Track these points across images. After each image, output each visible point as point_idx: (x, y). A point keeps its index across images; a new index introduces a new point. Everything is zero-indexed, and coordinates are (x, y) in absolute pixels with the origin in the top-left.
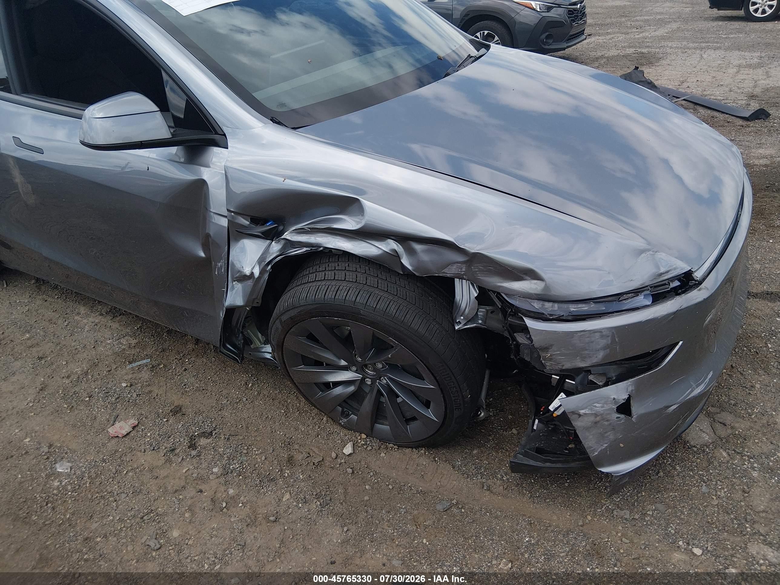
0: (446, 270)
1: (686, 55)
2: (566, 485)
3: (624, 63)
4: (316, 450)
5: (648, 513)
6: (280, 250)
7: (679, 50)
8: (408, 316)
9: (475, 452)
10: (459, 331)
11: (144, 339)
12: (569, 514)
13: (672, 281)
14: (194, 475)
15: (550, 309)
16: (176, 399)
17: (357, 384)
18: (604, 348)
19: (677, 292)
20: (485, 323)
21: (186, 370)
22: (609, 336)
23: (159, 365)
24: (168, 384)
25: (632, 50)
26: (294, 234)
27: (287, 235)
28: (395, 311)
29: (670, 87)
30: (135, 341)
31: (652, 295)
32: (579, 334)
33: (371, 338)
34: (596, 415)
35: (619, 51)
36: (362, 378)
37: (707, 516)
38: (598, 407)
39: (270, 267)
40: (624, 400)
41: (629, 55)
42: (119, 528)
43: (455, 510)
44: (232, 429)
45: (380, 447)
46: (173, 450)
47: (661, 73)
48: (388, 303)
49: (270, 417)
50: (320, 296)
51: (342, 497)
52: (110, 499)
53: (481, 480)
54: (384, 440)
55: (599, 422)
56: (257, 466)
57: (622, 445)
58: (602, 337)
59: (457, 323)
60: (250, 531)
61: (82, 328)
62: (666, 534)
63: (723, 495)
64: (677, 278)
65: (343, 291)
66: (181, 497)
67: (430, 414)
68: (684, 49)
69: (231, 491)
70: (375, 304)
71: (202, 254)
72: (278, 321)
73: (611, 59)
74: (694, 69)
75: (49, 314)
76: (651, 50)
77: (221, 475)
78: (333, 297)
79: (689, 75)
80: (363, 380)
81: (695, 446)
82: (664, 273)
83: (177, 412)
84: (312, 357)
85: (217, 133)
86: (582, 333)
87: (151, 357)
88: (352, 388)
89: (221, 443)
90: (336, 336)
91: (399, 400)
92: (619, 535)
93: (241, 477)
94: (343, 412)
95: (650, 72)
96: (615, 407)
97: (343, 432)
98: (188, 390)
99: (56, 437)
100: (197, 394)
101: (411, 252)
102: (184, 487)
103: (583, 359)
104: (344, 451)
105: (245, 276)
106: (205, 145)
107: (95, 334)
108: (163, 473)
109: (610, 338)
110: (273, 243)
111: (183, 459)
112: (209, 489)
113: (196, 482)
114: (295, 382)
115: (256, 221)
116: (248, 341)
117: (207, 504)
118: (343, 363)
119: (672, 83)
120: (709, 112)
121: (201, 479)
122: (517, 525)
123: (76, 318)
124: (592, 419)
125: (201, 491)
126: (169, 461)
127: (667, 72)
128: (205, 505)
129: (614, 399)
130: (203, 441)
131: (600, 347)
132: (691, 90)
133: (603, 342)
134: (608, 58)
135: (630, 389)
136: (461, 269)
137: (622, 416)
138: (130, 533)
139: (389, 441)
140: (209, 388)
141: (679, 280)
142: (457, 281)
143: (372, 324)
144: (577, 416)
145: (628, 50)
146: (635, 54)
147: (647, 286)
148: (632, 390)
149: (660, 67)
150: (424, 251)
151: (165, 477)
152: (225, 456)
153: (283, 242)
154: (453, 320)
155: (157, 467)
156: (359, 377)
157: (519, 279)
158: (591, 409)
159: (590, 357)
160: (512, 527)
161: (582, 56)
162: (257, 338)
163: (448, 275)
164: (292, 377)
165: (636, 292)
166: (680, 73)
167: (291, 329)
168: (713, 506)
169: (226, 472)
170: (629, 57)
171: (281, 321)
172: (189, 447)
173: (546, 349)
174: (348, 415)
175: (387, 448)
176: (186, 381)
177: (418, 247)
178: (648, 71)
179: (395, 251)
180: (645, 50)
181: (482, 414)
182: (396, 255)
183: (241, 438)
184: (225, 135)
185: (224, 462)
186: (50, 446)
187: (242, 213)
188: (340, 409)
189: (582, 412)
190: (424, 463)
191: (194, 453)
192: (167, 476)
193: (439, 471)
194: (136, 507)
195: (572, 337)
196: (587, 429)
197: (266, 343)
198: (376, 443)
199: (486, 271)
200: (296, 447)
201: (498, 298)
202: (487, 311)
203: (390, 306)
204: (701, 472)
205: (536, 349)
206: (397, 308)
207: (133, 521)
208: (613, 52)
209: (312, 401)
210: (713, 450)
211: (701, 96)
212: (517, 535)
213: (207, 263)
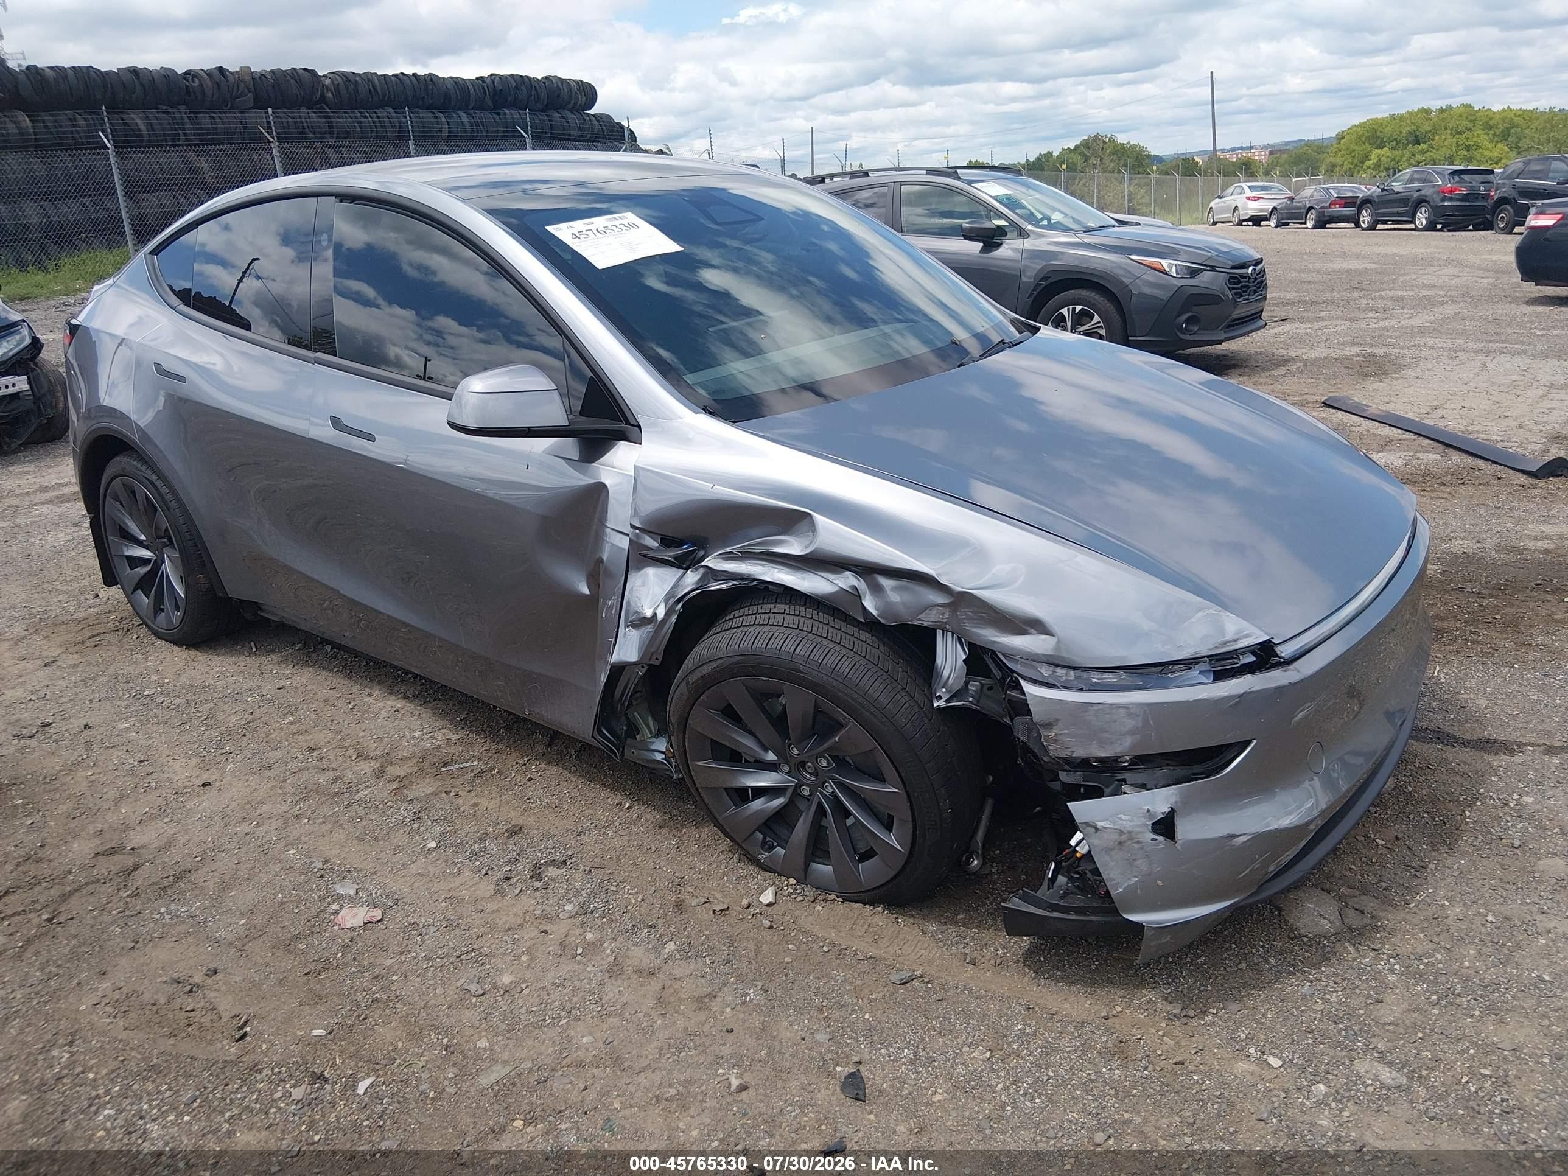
0: (922, 616)
1: (1456, 362)
2: (1093, 967)
3: (1335, 372)
4: (719, 896)
5: (1211, 1010)
6: (698, 582)
7: (1446, 354)
8: (866, 678)
9: (960, 917)
10: (938, 709)
11: (470, 735)
12: (1089, 1002)
13: (1243, 654)
14: (538, 912)
15: (1064, 678)
16: (514, 816)
17: (789, 792)
18: (1132, 732)
19: (1250, 669)
20: (978, 701)
21: (530, 779)
22: (1138, 716)
23: (491, 770)
24: (503, 797)
25: (1356, 350)
26: (719, 560)
27: (709, 562)
28: (847, 670)
29: (1409, 415)
30: (456, 737)
31: (1214, 672)
32: (1096, 708)
33: (812, 711)
34: (1121, 832)
35: (1332, 350)
36: (797, 784)
37: (1302, 1023)
38: (1126, 822)
39: (680, 605)
40: (1163, 813)
41: (1347, 358)
42: (425, 967)
43: (917, 984)
44: (596, 860)
45: (816, 899)
46: (508, 879)
47: (1398, 391)
48: (839, 658)
49: (654, 848)
50: (746, 644)
51: (752, 955)
52: (413, 932)
53: (963, 950)
54: (822, 888)
55: (1124, 842)
56: (629, 907)
57: (1159, 882)
58: (1130, 715)
59: (936, 697)
60: (612, 984)
61: (377, 714)
62: (1232, 1038)
63: (1335, 999)
64: (1251, 650)
65: (778, 639)
66: (516, 936)
67: (892, 840)
68: (1454, 353)
69: (589, 936)
70: (821, 658)
71: (586, 590)
72: (683, 684)
73: (1312, 364)
74: (1465, 387)
75: (325, 693)
76: (1391, 350)
77: (577, 914)
78: (764, 646)
79: (1450, 397)
80: (798, 787)
81: (1306, 936)
82: (1230, 642)
83: (516, 833)
84: (727, 743)
85: (628, 423)
86: (1100, 707)
87: (480, 759)
88: (779, 801)
89: (578, 876)
90: (764, 710)
91: (850, 821)
92: (1160, 1033)
93: (605, 920)
94: (764, 842)
95: (1380, 388)
96: (1150, 823)
97: (762, 875)
98: (534, 805)
99: (335, 852)
100: (547, 812)
101: (876, 589)
102: (521, 926)
103: (1102, 744)
104: (761, 899)
105: (645, 618)
106: (610, 439)
107: (396, 723)
108: (491, 906)
109: (1140, 718)
110: (689, 572)
111: (521, 891)
112: (557, 931)
113: (539, 921)
114: (698, 785)
115: (667, 542)
116: (633, 730)
117: (554, 948)
118: (771, 756)
119: (1415, 409)
120: (1470, 459)
121: (547, 917)
122: (1008, 1009)
123: (367, 699)
124: (1115, 837)
125: (546, 932)
126: (500, 892)
127: (1411, 391)
128: (551, 948)
129: (1148, 811)
130: (552, 872)
131: (1126, 730)
132: (1446, 423)
133: (1130, 724)
134: (1305, 362)
135: (1173, 799)
136: (943, 614)
137: (1161, 838)
138: (440, 974)
139: (830, 891)
140: (565, 806)
141: (1254, 653)
142: (939, 633)
143: (815, 687)
144: (1093, 830)
145: (1348, 349)
146: (1359, 356)
147: (1204, 657)
148: (1176, 802)
149: (1400, 381)
150: (894, 589)
151: (493, 912)
152: (583, 892)
153: (702, 570)
154: (931, 694)
155: (482, 898)
156: (793, 782)
157: (1022, 632)
158: (1114, 823)
159: (1112, 743)
160: (1000, 1010)
161: (1259, 356)
162: (647, 726)
163: (925, 624)
164: (695, 778)
165: (1188, 663)
166: (1435, 393)
167: (701, 695)
168: (1315, 1012)
169: (583, 911)
170: (1346, 362)
171: (688, 683)
172: (531, 877)
173: (1049, 725)
174: (772, 848)
175: (826, 900)
176: (531, 793)
177: (886, 583)
178: (1375, 387)
179: (855, 588)
180: (1379, 351)
181: (976, 862)
182: (855, 595)
183: (609, 872)
184: (639, 426)
185: (581, 900)
186: (326, 862)
187: (650, 530)
188: (760, 836)
189: (1100, 824)
190: (880, 924)
191: (538, 884)
192: (497, 911)
193: (901, 936)
194: (450, 943)
195: (1086, 711)
196: (1108, 850)
197: (659, 734)
198: (810, 892)
199: (976, 619)
200: (690, 889)
201: (994, 661)
202: (982, 685)
203: (841, 663)
204: (1306, 969)
205: (1036, 724)
206: (851, 666)
207: (445, 960)
208: (1320, 352)
209: (720, 819)
210: (1333, 943)
211: (1463, 432)
212: (1005, 1021)
213: (592, 602)
